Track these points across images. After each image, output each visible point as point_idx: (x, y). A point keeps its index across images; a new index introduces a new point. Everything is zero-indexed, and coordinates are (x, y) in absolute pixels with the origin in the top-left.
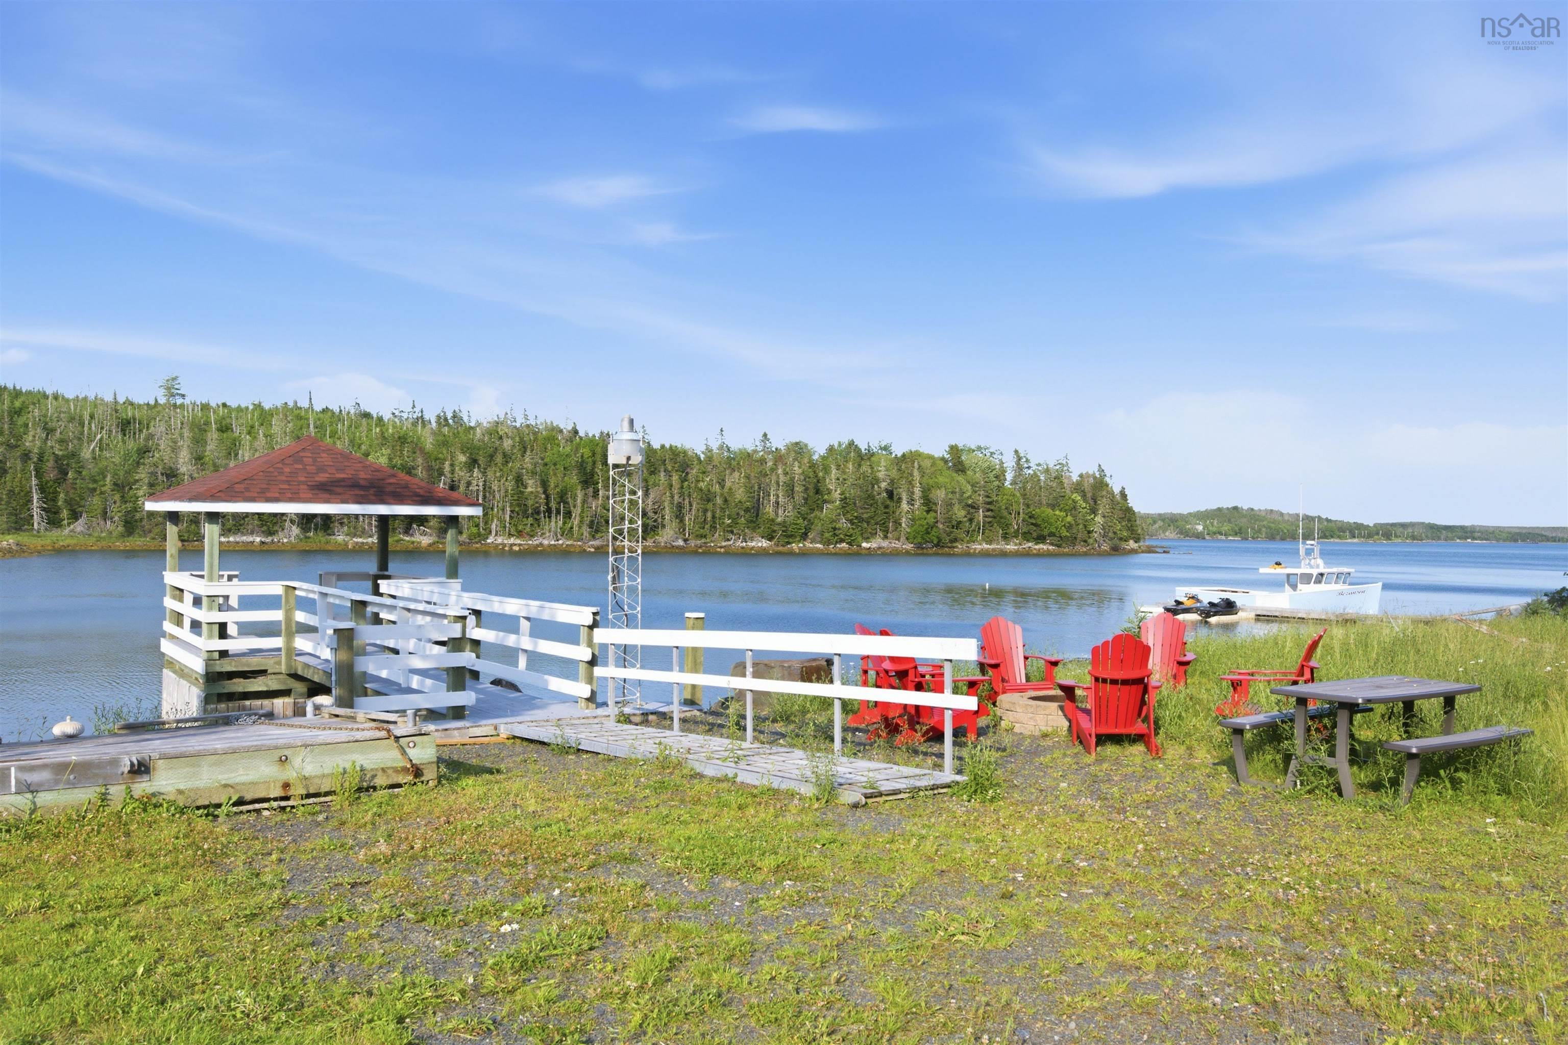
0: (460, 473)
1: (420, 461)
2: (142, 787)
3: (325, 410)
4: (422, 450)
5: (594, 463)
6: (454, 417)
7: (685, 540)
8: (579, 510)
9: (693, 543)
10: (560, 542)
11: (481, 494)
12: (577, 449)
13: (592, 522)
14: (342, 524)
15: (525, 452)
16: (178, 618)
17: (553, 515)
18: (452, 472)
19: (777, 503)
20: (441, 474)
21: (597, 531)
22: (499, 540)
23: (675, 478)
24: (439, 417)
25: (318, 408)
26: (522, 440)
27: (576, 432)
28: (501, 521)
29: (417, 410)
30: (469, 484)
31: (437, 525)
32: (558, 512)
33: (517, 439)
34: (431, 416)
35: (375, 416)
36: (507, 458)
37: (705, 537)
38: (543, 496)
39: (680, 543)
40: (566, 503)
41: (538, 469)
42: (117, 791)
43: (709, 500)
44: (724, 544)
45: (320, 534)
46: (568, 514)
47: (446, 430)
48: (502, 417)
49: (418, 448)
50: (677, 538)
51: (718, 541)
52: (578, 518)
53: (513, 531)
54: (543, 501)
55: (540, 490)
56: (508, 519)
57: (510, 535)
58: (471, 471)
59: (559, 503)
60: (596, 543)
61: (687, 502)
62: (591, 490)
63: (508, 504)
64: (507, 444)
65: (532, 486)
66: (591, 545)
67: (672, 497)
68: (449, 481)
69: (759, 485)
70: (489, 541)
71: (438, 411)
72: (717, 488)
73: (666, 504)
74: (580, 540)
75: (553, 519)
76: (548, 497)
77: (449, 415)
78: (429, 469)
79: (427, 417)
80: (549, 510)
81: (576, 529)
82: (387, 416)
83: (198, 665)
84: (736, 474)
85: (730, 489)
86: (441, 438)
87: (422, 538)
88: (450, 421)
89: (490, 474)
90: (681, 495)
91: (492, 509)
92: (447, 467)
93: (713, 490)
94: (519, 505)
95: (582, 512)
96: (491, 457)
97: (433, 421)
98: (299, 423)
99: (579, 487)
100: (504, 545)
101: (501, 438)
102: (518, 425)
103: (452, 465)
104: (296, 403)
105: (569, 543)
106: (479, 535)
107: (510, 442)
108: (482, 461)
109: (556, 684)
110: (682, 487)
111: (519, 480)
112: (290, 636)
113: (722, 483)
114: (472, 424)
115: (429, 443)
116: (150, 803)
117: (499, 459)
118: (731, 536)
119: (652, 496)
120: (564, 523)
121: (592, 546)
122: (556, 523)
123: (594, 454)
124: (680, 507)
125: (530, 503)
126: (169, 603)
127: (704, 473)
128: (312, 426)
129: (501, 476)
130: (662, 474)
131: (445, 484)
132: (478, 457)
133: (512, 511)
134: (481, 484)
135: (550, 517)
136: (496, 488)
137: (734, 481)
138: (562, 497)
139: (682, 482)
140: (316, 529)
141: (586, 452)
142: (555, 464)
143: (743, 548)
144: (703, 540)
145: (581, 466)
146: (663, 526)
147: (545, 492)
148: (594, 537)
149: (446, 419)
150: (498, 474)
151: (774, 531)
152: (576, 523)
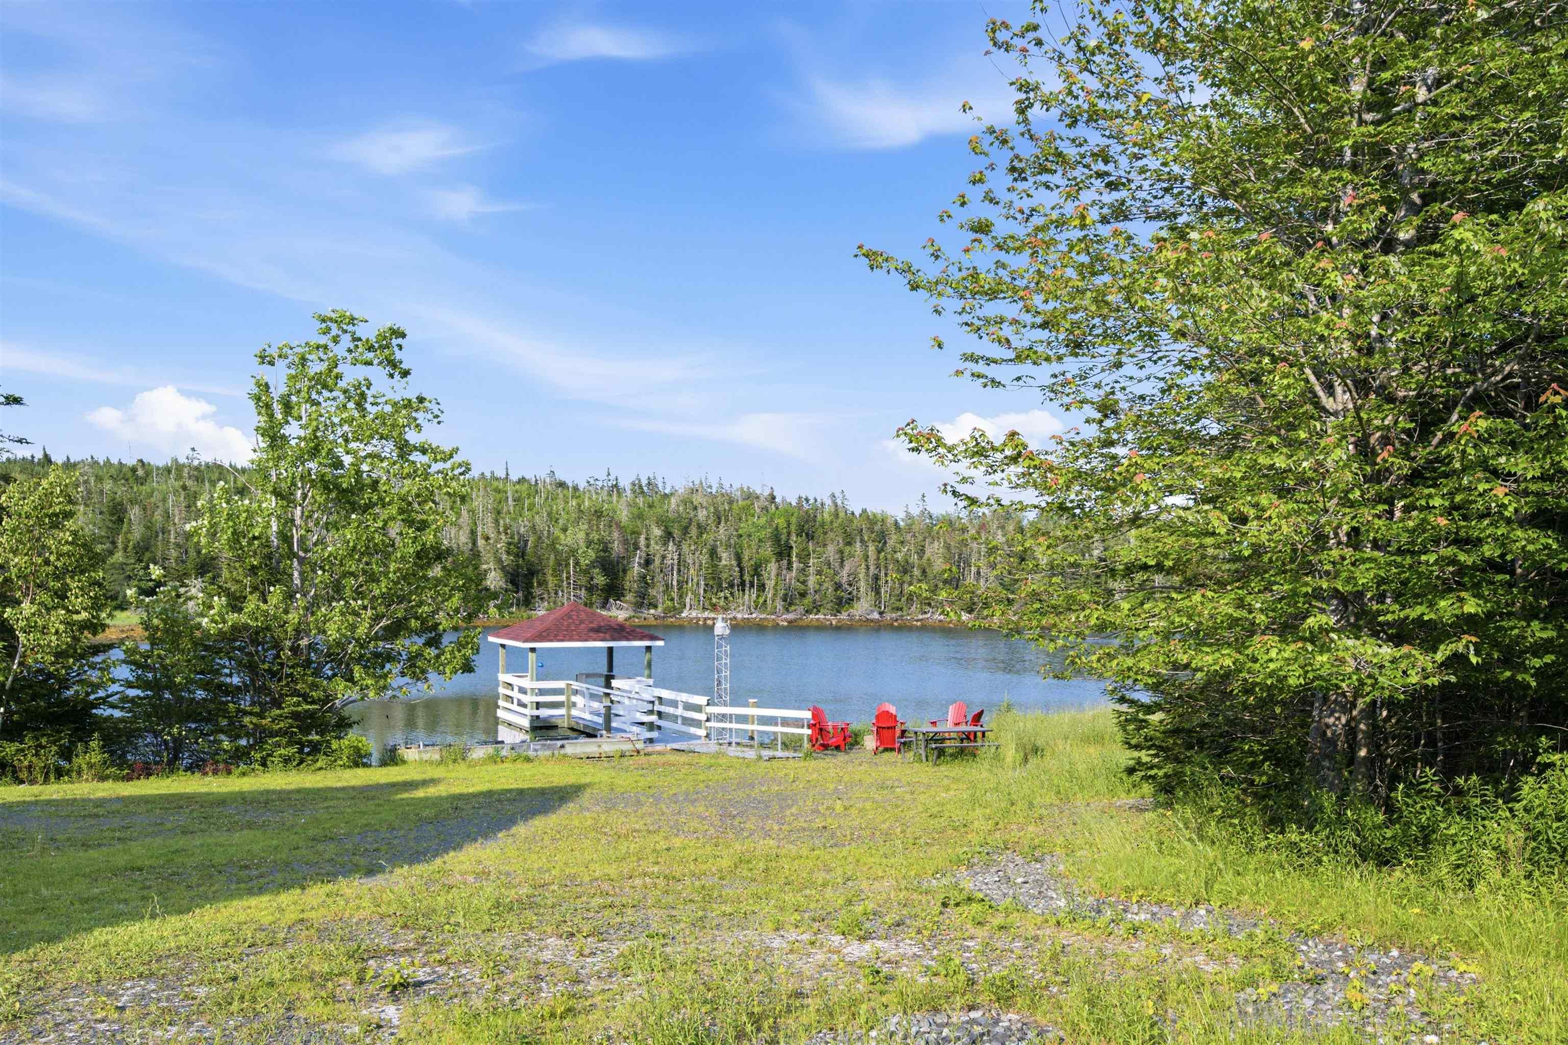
0: (655, 547)
1: (616, 535)
2: (562, 751)
3: (522, 481)
4: (618, 525)
5: (789, 534)
6: (649, 484)
7: (881, 613)
8: (773, 582)
9: (888, 616)
10: (754, 616)
11: (675, 568)
12: (772, 520)
13: (786, 595)
14: (542, 599)
15: (719, 523)
16: (509, 698)
17: (747, 589)
18: (648, 546)
19: (979, 573)
20: (637, 547)
21: (790, 604)
22: (694, 614)
23: (872, 548)
24: (634, 484)
25: (514, 477)
26: (716, 509)
27: (772, 498)
28: (696, 594)
29: (612, 477)
30: (664, 557)
31: (633, 600)
32: (752, 585)
33: (712, 510)
34: (625, 483)
35: (570, 485)
36: (702, 529)
37: (901, 609)
38: (737, 569)
39: (876, 616)
40: (759, 575)
41: (732, 542)
42: (556, 752)
43: (905, 572)
44: (920, 617)
45: (523, 608)
46: (762, 587)
47: (640, 501)
48: (697, 482)
49: (613, 523)
50: (872, 611)
51: (914, 615)
52: (772, 592)
53: (707, 605)
54: (737, 574)
55: (734, 563)
56: (702, 592)
57: (704, 609)
58: (665, 544)
59: (753, 576)
60: (791, 616)
61: (883, 573)
62: (785, 562)
63: (702, 578)
64: (702, 514)
65: (726, 559)
66: (784, 619)
67: (868, 568)
68: (644, 555)
69: (960, 555)
70: (683, 615)
71: (633, 478)
72: (914, 558)
73: (861, 576)
74: (774, 613)
75: (747, 592)
76: (742, 570)
77: (644, 482)
78: (625, 542)
79: (621, 485)
80: (743, 584)
81: (769, 602)
82: (582, 485)
83: (526, 723)
84: (936, 544)
85: (929, 560)
86: (635, 510)
87: (619, 612)
88: (645, 489)
89: (685, 548)
90: (878, 567)
91: (687, 582)
92: (642, 541)
93: (911, 561)
94: (714, 578)
95: (776, 584)
96: (685, 530)
97: (628, 488)
98: (498, 496)
99: (774, 560)
100: (698, 619)
101: (695, 508)
102: (714, 491)
103: (647, 539)
104: (493, 473)
105: (763, 616)
106: (674, 608)
107: (705, 512)
108: (677, 533)
109: (693, 730)
110: (878, 559)
111: (713, 553)
112: (569, 708)
113: (921, 552)
114: (667, 491)
115: (624, 515)
116: (565, 756)
117: (694, 531)
118: (927, 609)
119: (847, 568)
120: (758, 596)
121: (786, 620)
122: (751, 596)
123: (789, 524)
124: (877, 578)
125: (724, 576)
126: (502, 690)
127: (902, 542)
128: (510, 499)
129: (696, 550)
130: (858, 544)
131: (640, 558)
132: (672, 530)
133: (706, 585)
134: (676, 558)
135: (743, 590)
136: (690, 561)
137: (935, 551)
138: (756, 570)
139: (879, 552)
140: (518, 605)
141: (781, 522)
142: (750, 536)
143: (940, 621)
144: (899, 613)
145: (776, 537)
146: (859, 599)
147: (739, 565)
148: (787, 610)
149: (641, 487)
150: (693, 548)
151: (974, 604)
152: (770, 596)
